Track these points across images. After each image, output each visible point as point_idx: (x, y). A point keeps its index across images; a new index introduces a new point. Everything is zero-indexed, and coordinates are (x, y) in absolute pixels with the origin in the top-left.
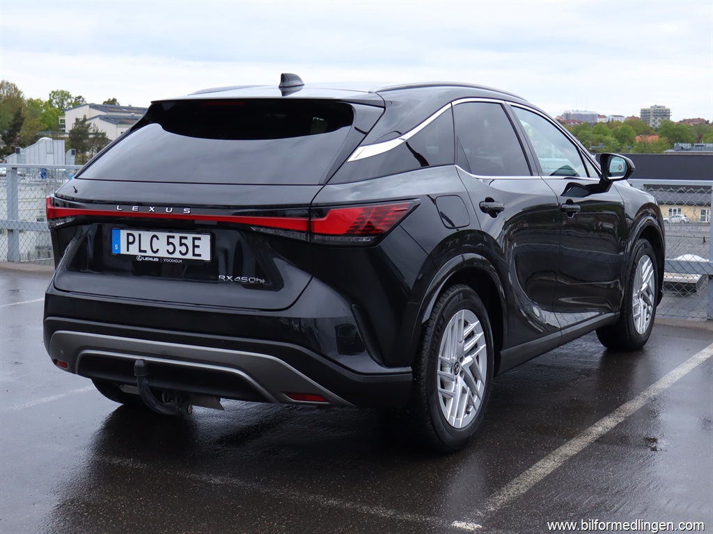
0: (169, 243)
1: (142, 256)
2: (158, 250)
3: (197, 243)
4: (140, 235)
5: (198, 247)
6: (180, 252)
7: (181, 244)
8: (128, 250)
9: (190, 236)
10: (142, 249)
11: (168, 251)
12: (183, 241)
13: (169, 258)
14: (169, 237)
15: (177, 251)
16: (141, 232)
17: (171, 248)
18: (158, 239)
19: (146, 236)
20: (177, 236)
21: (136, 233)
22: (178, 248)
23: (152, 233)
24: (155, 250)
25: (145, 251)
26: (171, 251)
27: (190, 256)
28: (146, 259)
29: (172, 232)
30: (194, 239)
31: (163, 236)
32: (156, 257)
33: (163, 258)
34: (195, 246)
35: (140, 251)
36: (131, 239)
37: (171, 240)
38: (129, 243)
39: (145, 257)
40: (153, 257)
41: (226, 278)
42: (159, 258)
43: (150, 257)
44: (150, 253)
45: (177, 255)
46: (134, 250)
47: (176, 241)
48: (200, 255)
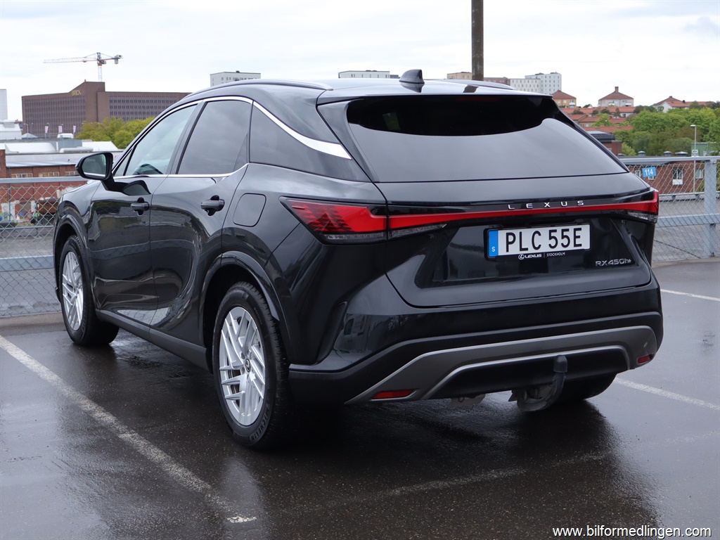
0: (551, 238)
1: (525, 254)
2: (540, 246)
3: (578, 233)
4: (521, 233)
5: (579, 237)
6: (562, 244)
7: (563, 237)
8: (507, 251)
9: (571, 228)
10: (523, 247)
11: (550, 245)
12: (565, 233)
13: (552, 252)
14: (551, 231)
15: (559, 244)
16: (521, 230)
17: (553, 242)
18: (540, 234)
19: (527, 233)
20: (559, 229)
21: (516, 232)
22: (560, 241)
23: (534, 230)
24: (537, 246)
25: (527, 249)
26: (553, 245)
27: (571, 247)
28: (529, 257)
29: (554, 226)
30: (575, 230)
31: (545, 231)
32: (538, 253)
33: (546, 253)
34: (576, 237)
35: (521, 249)
36: (511, 238)
37: (553, 234)
38: (508, 243)
39: (527, 255)
40: (536, 254)
41: (602, 263)
42: (542, 253)
43: (533, 254)
44: (531, 250)
45: (559, 248)
46: (514, 250)
47: (558, 235)
48: (580, 245)
